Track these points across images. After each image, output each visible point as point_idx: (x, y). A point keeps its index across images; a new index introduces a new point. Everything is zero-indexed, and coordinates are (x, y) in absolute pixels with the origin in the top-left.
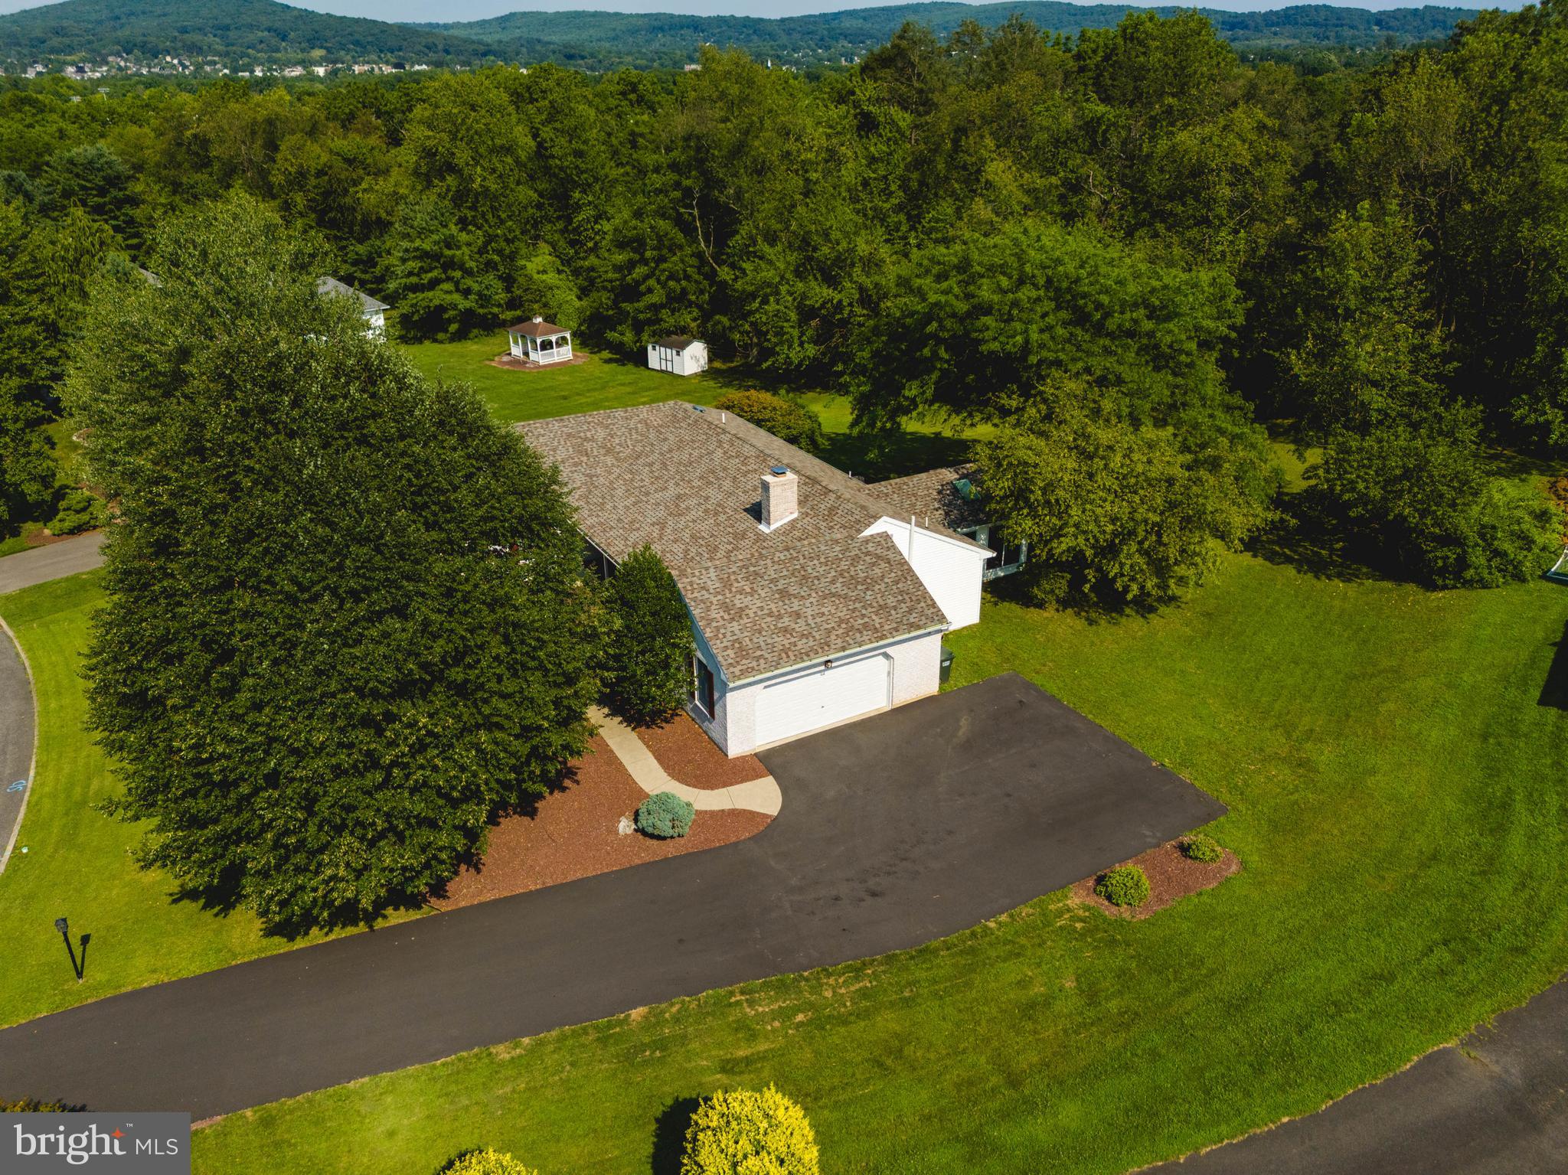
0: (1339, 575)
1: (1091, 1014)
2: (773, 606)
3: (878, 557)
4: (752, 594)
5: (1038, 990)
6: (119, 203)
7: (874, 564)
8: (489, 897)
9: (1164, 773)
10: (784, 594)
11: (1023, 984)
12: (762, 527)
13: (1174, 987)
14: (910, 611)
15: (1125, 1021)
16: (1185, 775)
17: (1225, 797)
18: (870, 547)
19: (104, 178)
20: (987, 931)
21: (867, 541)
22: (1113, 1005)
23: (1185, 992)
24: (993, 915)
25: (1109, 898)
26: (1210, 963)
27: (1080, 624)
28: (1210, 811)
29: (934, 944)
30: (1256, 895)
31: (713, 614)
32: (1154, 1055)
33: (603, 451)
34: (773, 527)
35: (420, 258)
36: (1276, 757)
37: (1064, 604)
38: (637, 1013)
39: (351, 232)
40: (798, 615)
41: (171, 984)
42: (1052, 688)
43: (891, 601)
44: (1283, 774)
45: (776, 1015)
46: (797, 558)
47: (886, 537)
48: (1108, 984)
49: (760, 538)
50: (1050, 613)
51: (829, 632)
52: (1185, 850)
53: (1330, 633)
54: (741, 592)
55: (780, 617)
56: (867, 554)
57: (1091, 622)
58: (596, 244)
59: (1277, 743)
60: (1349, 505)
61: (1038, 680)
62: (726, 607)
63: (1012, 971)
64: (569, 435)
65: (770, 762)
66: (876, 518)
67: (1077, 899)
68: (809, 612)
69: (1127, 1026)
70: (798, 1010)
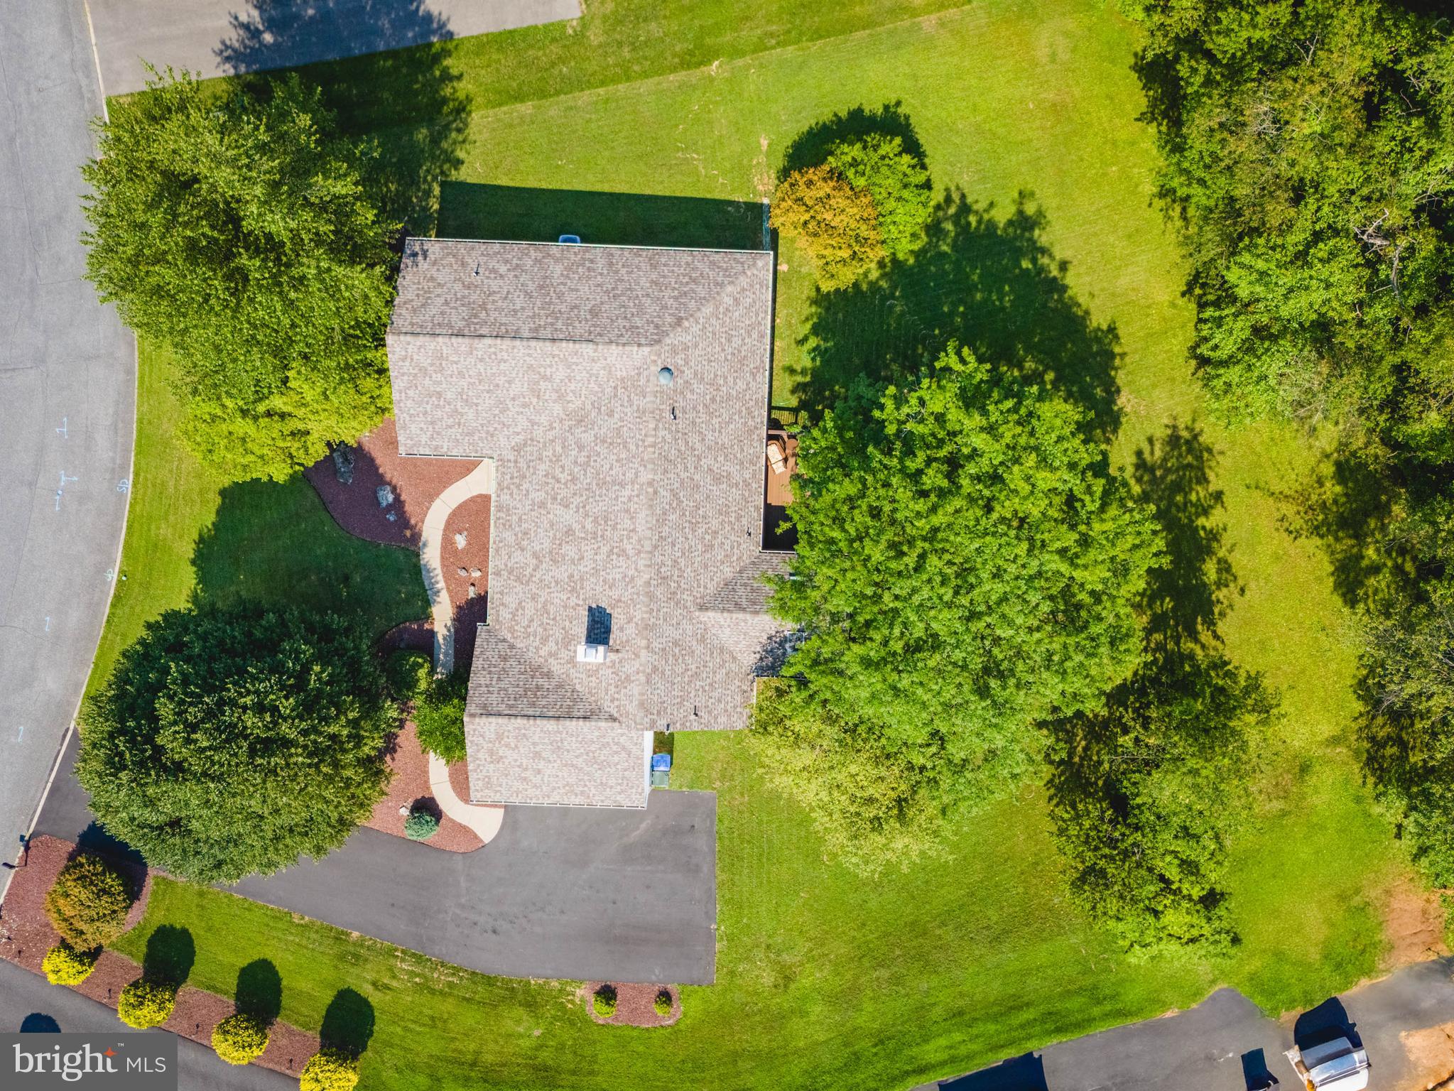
2: (525, 761)
3: (624, 748)
7: (616, 753)
9: (710, 933)
10: (537, 755)
20: (528, 983)
24: (538, 976)
28: (702, 978)
29: (499, 977)
31: (480, 755)
33: (554, 396)
40: (539, 772)
45: (407, 972)
46: (560, 733)
51: (554, 789)
54: (507, 746)
55: (526, 769)
56: (617, 744)
61: (723, 812)
62: (491, 753)
64: (530, 367)
67: (583, 992)
68: (548, 772)
70: (418, 975)
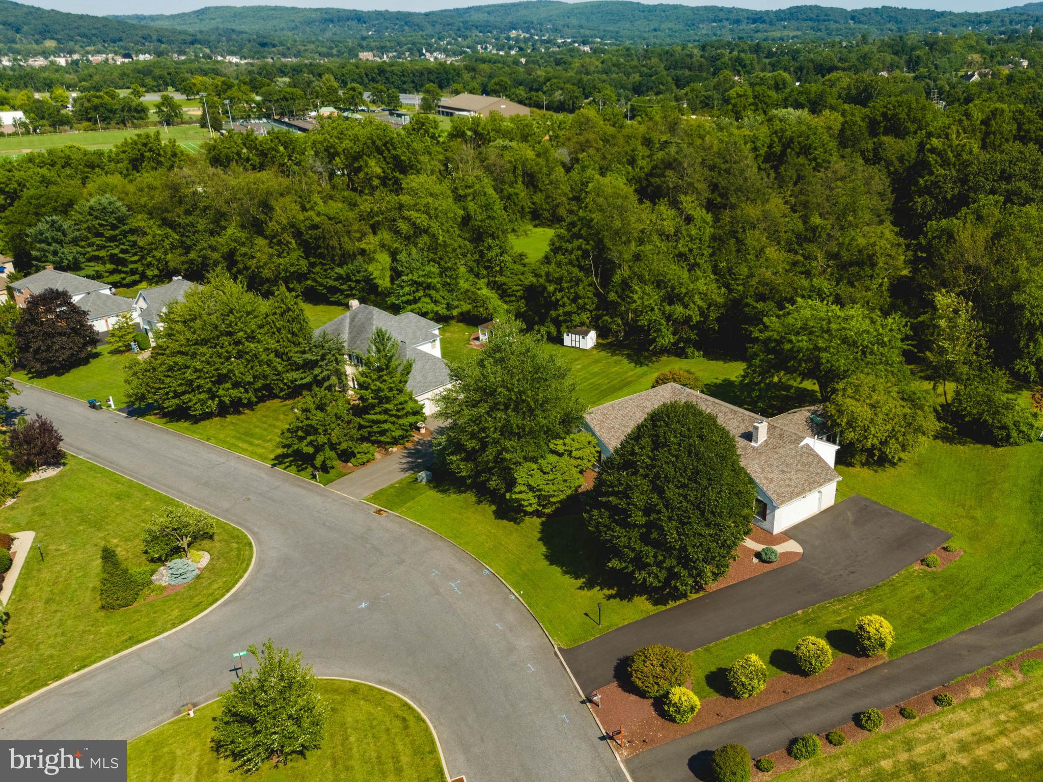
0: (960, 443)
1: (937, 597)
3: (808, 454)
4: (772, 472)
5: (917, 593)
6: (125, 234)
7: (808, 457)
8: (722, 586)
9: (926, 525)
10: (783, 472)
11: (912, 592)
12: (753, 444)
13: (958, 587)
14: (827, 474)
15: (947, 597)
16: (934, 525)
17: (951, 531)
18: (804, 450)
19: (116, 219)
20: (894, 580)
21: (802, 448)
22: (942, 594)
23: (962, 588)
24: (893, 574)
25: (928, 565)
26: (966, 580)
27: (872, 472)
28: (948, 537)
29: (880, 584)
30: (972, 560)
32: (961, 603)
34: (759, 443)
35: (412, 285)
36: (962, 516)
37: (863, 465)
38: (799, 612)
39: (333, 260)
40: (791, 479)
41: (633, 623)
42: (874, 498)
43: (819, 471)
44: (967, 522)
47: (807, 445)
48: (938, 589)
49: (754, 449)
50: (858, 469)
51: (803, 485)
52: (945, 549)
53: (964, 468)
56: (804, 453)
57: (876, 471)
58: (501, 268)
59: (961, 511)
60: (965, 416)
61: (868, 496)
63: (908, 589)
65: (788, 534)
66: (804, 438)
67: (917, 567)
68: (794, 478)
69: (950, 598)
